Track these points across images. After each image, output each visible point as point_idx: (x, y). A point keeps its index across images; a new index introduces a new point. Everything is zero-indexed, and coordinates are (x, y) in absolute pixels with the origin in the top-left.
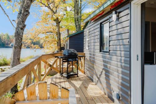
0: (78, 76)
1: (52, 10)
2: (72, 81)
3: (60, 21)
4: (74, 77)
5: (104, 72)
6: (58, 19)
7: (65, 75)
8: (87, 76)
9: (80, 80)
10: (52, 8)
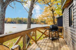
0: (58, 40)
1: (50, 6)
2: (54, 42)
3: (54, 11)
4: (56, 40)
5: (71, 40)
6: (52, 9)
7: (51, 38)
8: (65, 40)
9: (59, 42)
10: (50, 5)
